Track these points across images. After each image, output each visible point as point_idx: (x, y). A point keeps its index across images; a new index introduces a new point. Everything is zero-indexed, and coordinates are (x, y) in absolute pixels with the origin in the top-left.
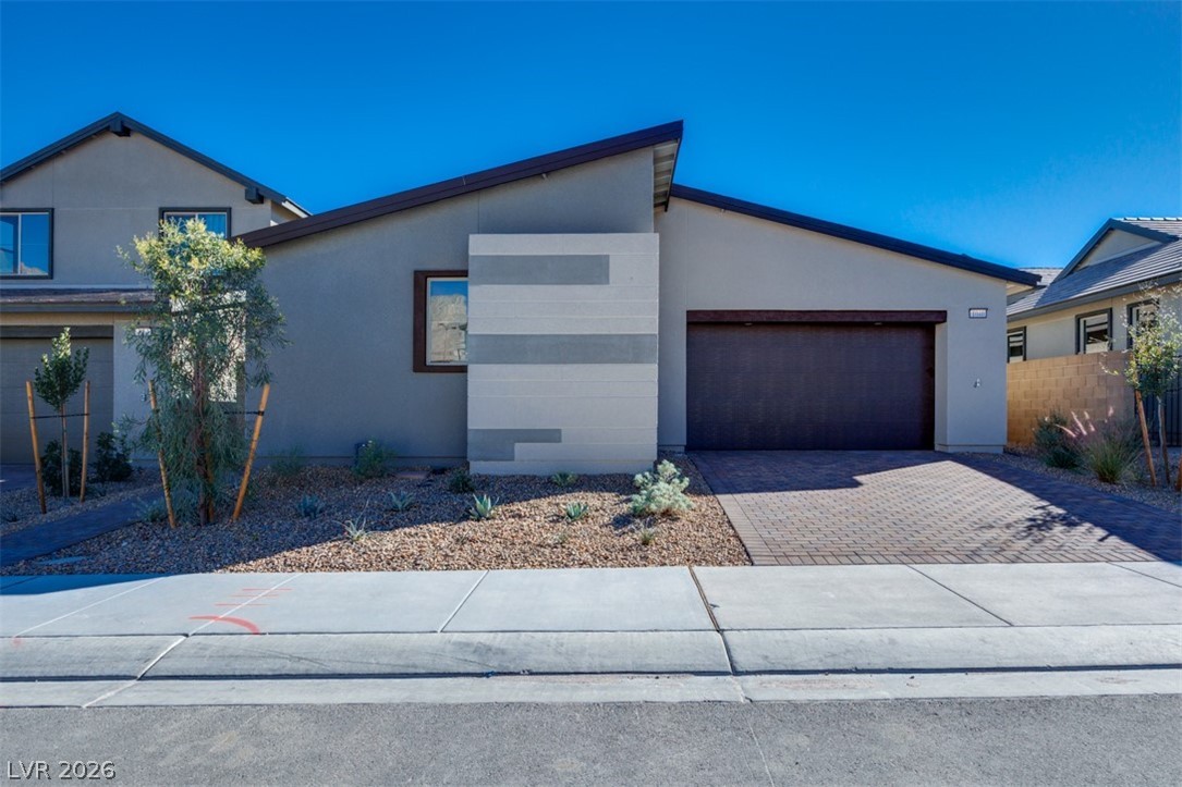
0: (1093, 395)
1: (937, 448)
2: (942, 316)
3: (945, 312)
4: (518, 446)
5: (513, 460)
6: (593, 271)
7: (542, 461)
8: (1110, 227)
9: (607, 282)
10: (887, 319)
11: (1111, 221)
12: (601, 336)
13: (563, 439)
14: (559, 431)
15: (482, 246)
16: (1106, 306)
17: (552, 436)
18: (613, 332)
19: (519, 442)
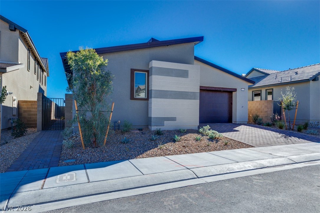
0: (263, 110)
1: (233, 122)
2: (235, 90)
3: (236, 89)
4: (165, 122)
5: (164, 126)
6: (184, 74)
7: (171, 126)
8: (253, 70)
9: (188, 78)
10: (225, 90)
11: (253, 69)
12: (186, 92)
13: (177, 120)
14: (176, 118)
15: (155, 64)
16: (260, 89)
17: (174, 119)
18: (189, 91)
19: (165, 121)
